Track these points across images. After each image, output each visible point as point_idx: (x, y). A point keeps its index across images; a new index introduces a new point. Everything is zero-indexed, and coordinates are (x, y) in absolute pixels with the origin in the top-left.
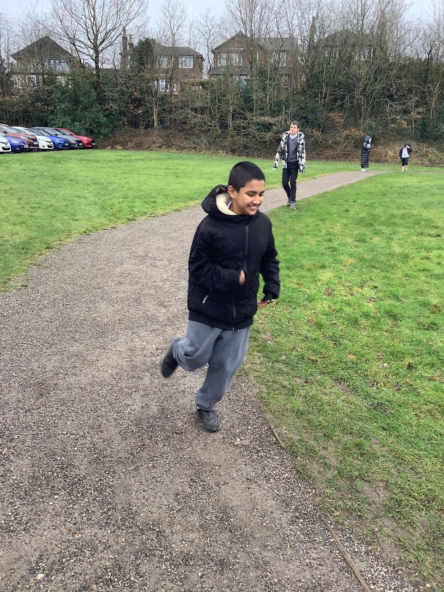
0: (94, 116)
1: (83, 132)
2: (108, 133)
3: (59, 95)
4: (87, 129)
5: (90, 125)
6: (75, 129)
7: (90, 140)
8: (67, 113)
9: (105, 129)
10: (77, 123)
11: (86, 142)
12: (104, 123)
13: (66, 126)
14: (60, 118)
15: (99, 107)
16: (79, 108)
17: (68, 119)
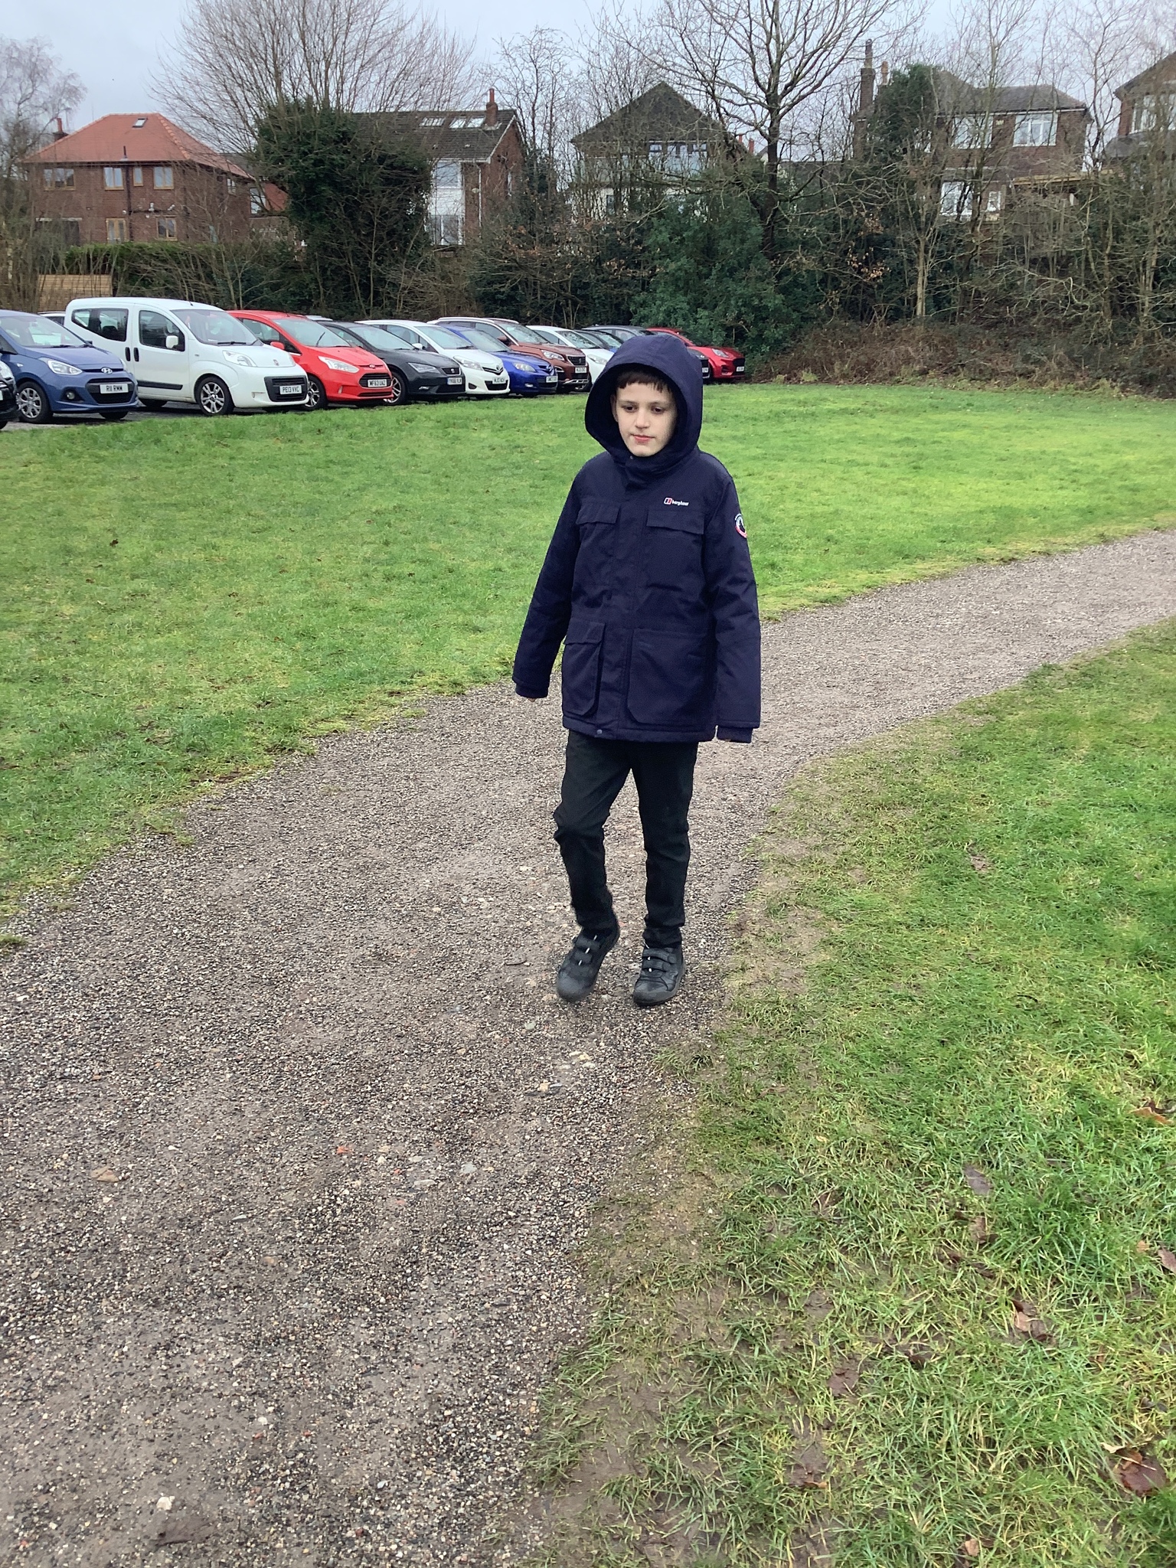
0: (750, 291)
1: (718, 336)
2: (784, 338)
3: (664, 237)
4: (728, 329)
5: (738, 318)
6: (696, 330)
7: (732, 357)
8: (681, 284)
9: (776, 327)
10: (702, 313)
11: (720, 364)
12: (777, 310)
13: (676, 321)
14: (663, 300)
15: (768, 265)
16: (714, 272)
17: (682, 302)
